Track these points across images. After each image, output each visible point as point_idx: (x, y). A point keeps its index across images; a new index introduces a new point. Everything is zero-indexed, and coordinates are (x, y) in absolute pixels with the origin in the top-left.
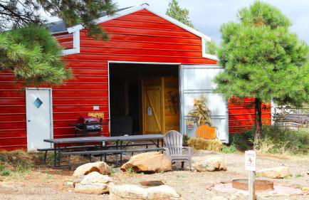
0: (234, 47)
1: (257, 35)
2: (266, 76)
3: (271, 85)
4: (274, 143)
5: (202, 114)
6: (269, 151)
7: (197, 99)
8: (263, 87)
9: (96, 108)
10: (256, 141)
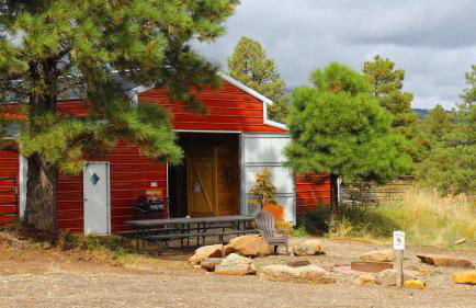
0: (311, 115)
1: (338, 103)
2: (349, 150)
3: (355, 160)
4: (353, 225)
5: (266, 191)
6: (348, 234)
7: (261, 174)
8: (346, 162)
9: (154, 184)
10: (333, 223)
